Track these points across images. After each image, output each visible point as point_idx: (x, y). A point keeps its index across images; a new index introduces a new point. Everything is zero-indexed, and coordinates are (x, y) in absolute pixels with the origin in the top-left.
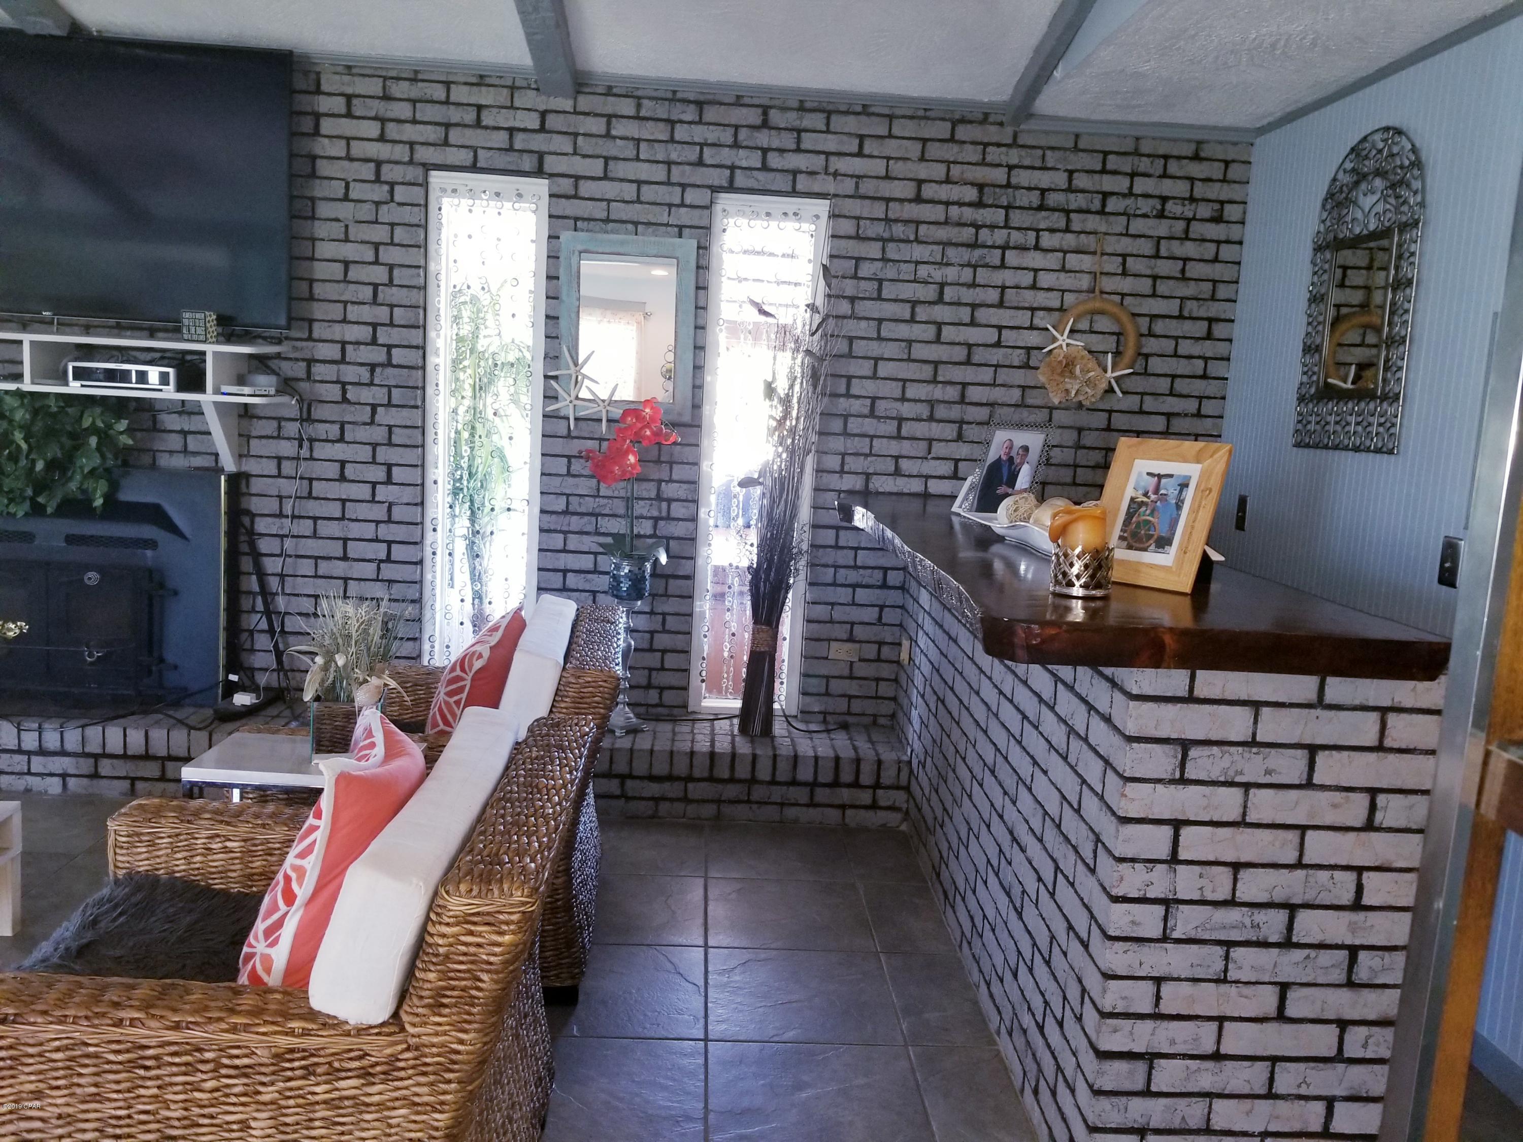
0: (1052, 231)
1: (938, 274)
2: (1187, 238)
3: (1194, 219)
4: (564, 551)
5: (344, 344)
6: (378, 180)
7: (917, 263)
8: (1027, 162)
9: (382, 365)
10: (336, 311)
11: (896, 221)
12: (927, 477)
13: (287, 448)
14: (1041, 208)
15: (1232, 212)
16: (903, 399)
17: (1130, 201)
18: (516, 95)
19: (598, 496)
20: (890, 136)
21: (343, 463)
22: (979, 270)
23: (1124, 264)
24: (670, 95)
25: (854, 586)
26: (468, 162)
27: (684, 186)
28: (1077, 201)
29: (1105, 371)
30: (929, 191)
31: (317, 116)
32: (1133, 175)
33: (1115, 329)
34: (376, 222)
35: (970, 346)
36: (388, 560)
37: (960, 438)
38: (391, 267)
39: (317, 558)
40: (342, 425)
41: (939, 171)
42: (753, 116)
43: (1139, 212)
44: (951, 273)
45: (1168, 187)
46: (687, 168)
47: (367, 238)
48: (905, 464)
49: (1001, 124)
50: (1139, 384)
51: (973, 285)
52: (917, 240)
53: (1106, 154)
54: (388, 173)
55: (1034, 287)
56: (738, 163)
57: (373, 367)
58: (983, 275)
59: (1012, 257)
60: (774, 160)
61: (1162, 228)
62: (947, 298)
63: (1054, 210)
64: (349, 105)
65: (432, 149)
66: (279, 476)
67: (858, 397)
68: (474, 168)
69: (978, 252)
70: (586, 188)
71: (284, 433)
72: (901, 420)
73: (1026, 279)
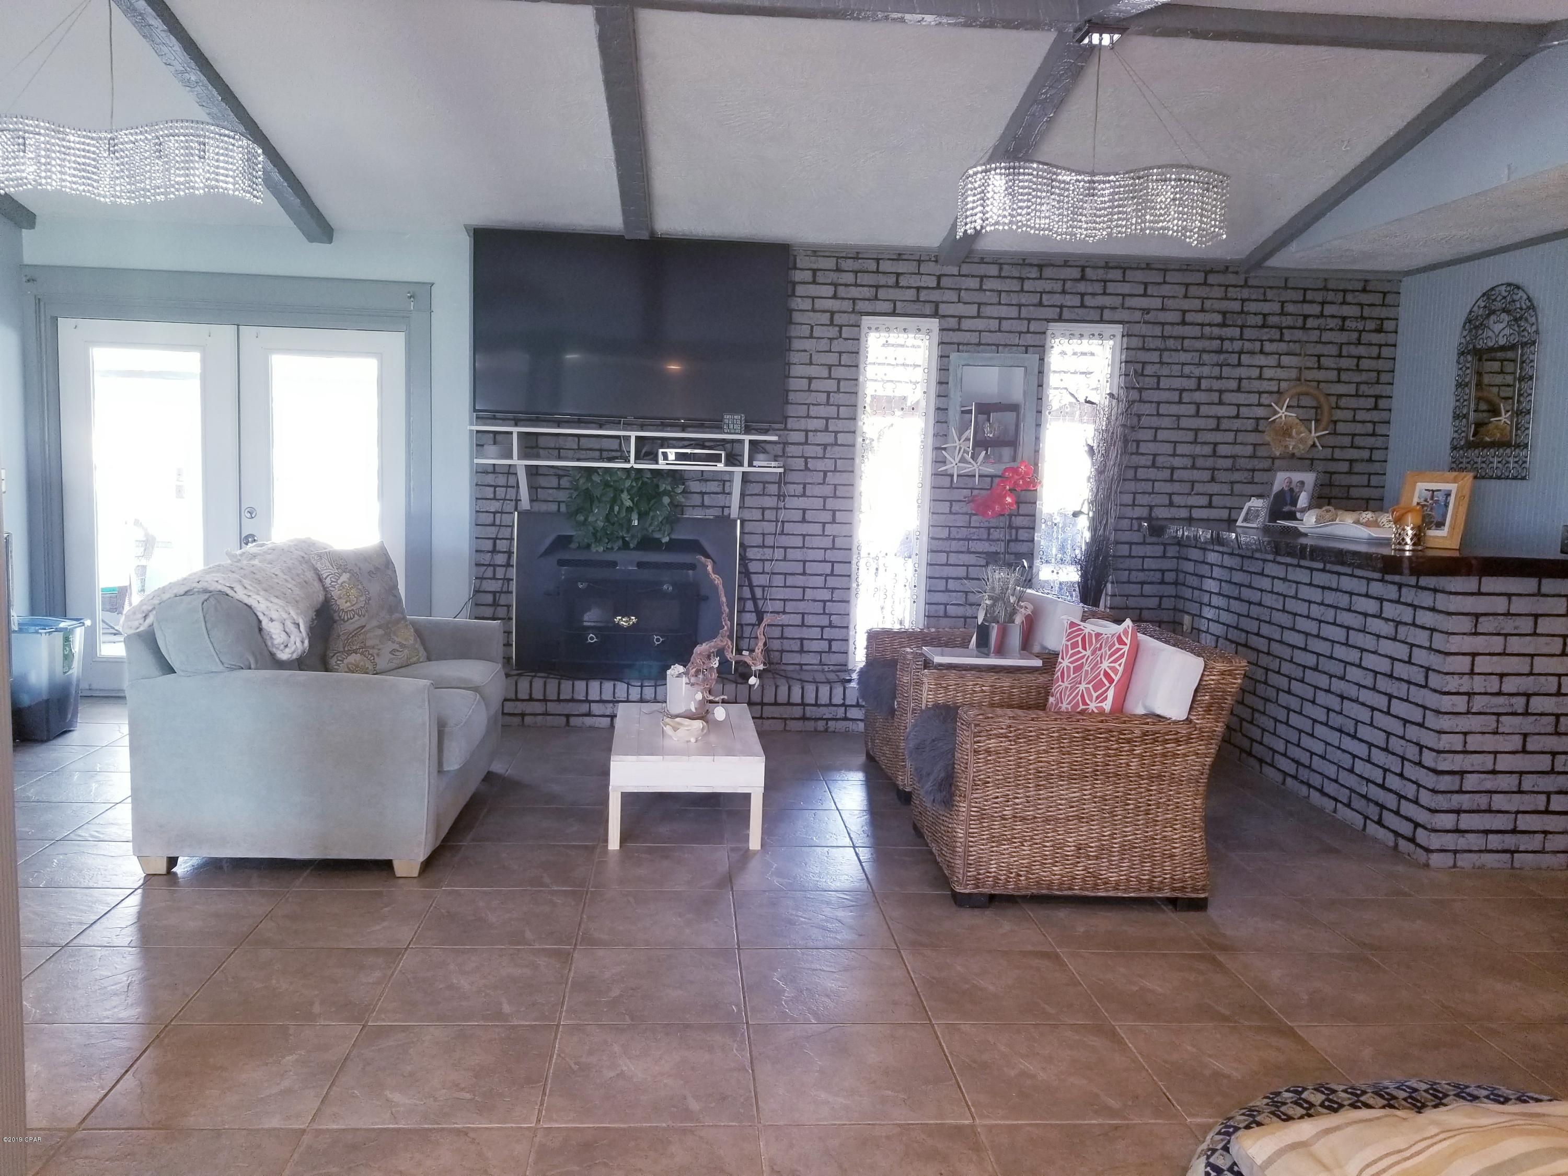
0: (1271, 341)
1: (1197, 372)
2: (1359, 344)
3: (1364, 330)
4: (947, 565)
5: (807, 431)
6: (832, 324)
7: (1183, 364)
8: (1254, 297)
9: (832, 445)
10: (802, 411)
11: (1170, 337)
12: (1192, 507)
13: (770, 502)
14: (1264, 326)
15: (1390, 325)
16: (1174, 455)
17: (1321, 321)
18: (922, 265)
19: (970, 527)
20: (1165, 282)
21: (804, 510)
22: (1224, 368)
23: (1319, 361)
24: (1021, 262)
25: (1142, 583)
26: (890, 311)
27: (1029, 320)
28: (1287, 321)
29: (1310, 432)
30: (1189, 317)
31: (794, 284)
32: (1323, 303)
33: (1314, 404)
34: (830, 351)
35: (1218, 418)
36: (832, 574)
37: (1213, 480)
38: (839, 380)
39: (785, 574)
40: (805, 485)
41: (1197, 304)
42: (1075, 273)
43: (1328, 327)
44: (1206, 371)
45: (1347, 311)
46: (1031, 308)
47: (823, 362)
48: (1176, 499)
49: (1237, 273)
50: (1332, 441)
51: (1220, 378)
52: (1183, 349)
53: (1305, 290)
54: (838, 319)
55: (1260, 378)
56: (1065, 304)
57: (825, 446)
58: (1226, 371)
59: (1245, 359)
60: (1089, 301)
61: (1342, 337)
62: (1203, 386)
63: (1272, 327)
64: (814, 276)
65: (867, 302)
66: (763, 520)
67: (1143, 454)
68: (894, 314)
69: (1222, 357)
70: (966, 324)
71: (767, 491)
72: (1173, 469)
73: (1255, 373)
